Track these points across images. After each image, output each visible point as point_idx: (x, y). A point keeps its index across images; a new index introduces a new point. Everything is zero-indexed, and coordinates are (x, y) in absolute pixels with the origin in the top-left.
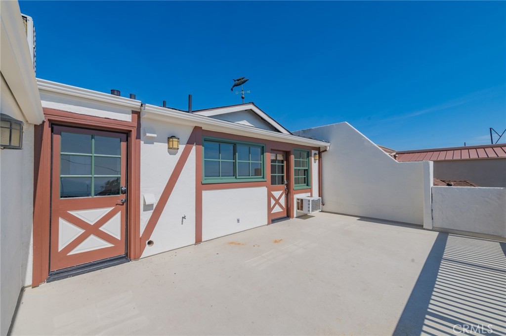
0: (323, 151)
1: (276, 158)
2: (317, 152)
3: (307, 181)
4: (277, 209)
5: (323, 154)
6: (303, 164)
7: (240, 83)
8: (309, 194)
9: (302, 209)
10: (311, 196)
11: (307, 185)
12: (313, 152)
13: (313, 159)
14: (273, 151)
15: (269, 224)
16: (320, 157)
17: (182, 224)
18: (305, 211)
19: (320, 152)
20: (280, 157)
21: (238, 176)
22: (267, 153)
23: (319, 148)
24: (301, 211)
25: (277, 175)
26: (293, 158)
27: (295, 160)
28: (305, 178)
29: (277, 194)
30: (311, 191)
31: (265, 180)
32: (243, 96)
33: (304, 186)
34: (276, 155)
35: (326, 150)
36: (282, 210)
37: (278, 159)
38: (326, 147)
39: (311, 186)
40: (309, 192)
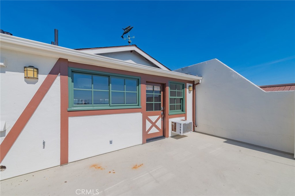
0: (197, 84)
1: (153, 89)
2: (192, 85)
3: (182, 108)
4: (154, 130)
5: (197, 86)
6: (179, 94)
7: (127, 31)
8: (184, 118)
9: (175, 131)
10: (186, 119)
11: (182, 111)
12: (188, 85)
13: (188, 90)
14: (148, 83)
15: (143, 143)
16: (194, 88)
17: (44, 148)
18: (177, 132)
19: (194, 84)
20: (157, 88)
21: (112, 104)
22: (142, 85)
23: (194, 81)
24: (175, 132)
25: (154, 102)
26: (168, 89)
27: (170, 91)
28: (181, 105)
29: (153, 118)
30: (185, 115)
31: (140, 107)
32: (130, 41)
33: (179, 112)
34: (153, 86)
35: (199, 83)
36: (158, 131)
37: (154, 90)
38: (199, 80)
39: (186, 111)
40: (184, 116)
